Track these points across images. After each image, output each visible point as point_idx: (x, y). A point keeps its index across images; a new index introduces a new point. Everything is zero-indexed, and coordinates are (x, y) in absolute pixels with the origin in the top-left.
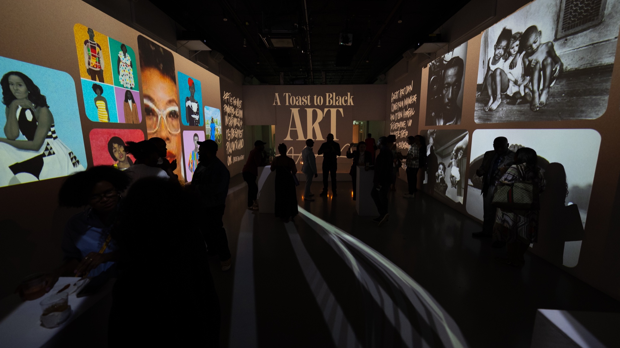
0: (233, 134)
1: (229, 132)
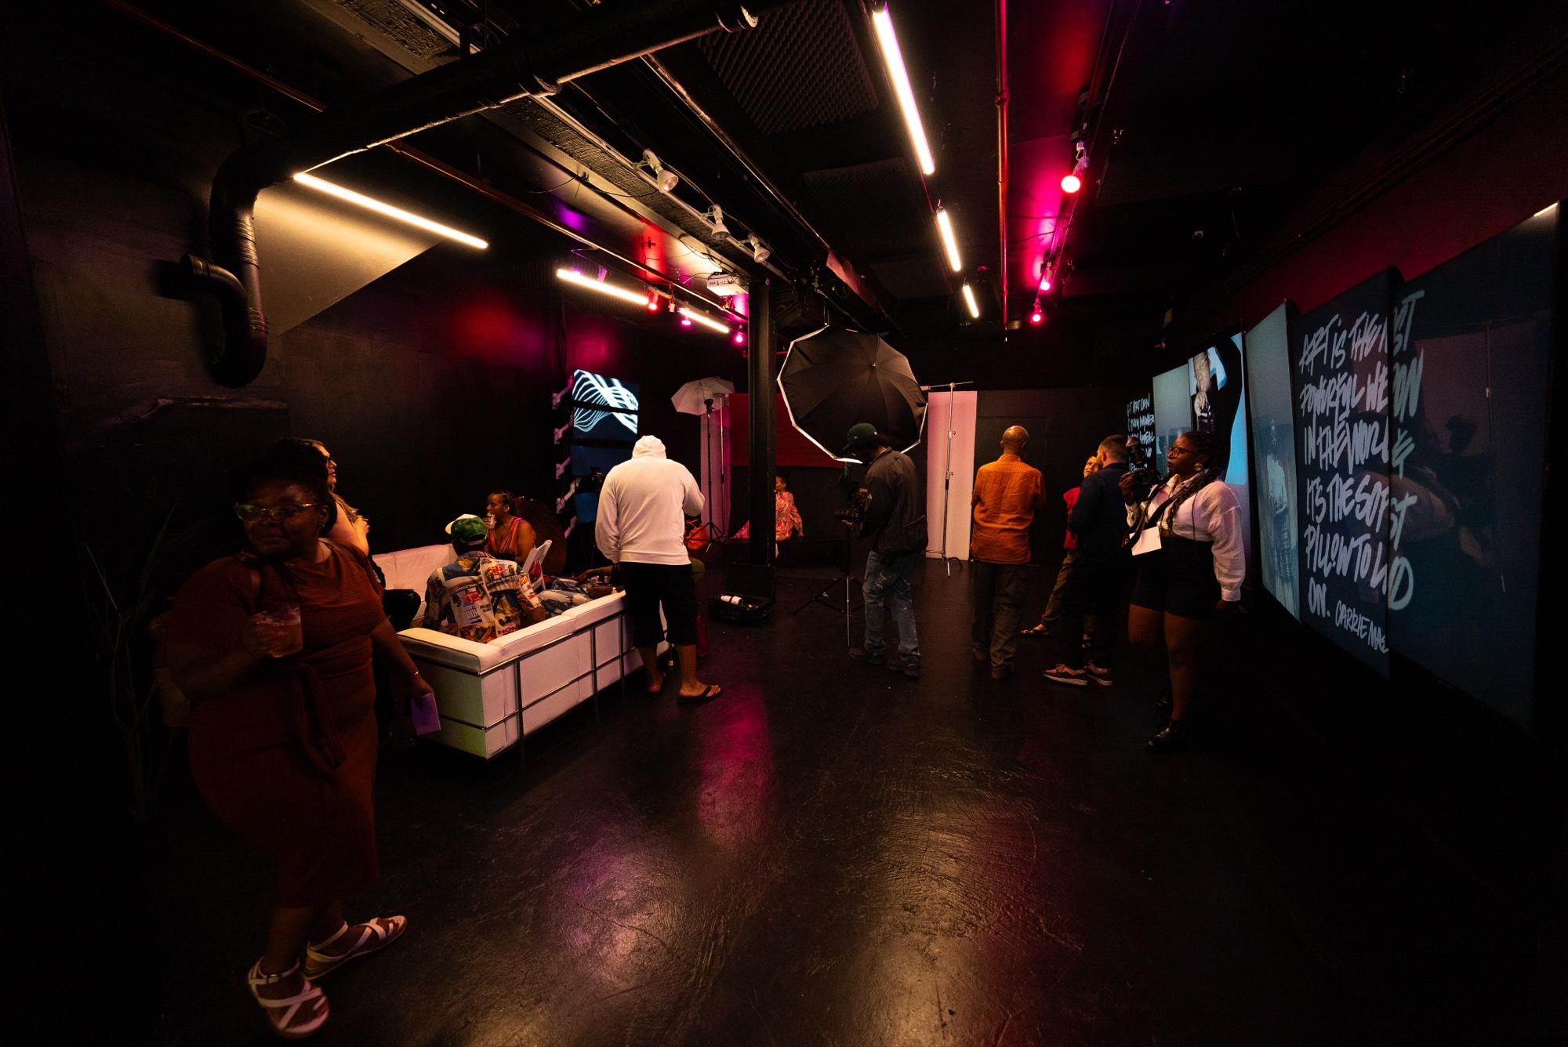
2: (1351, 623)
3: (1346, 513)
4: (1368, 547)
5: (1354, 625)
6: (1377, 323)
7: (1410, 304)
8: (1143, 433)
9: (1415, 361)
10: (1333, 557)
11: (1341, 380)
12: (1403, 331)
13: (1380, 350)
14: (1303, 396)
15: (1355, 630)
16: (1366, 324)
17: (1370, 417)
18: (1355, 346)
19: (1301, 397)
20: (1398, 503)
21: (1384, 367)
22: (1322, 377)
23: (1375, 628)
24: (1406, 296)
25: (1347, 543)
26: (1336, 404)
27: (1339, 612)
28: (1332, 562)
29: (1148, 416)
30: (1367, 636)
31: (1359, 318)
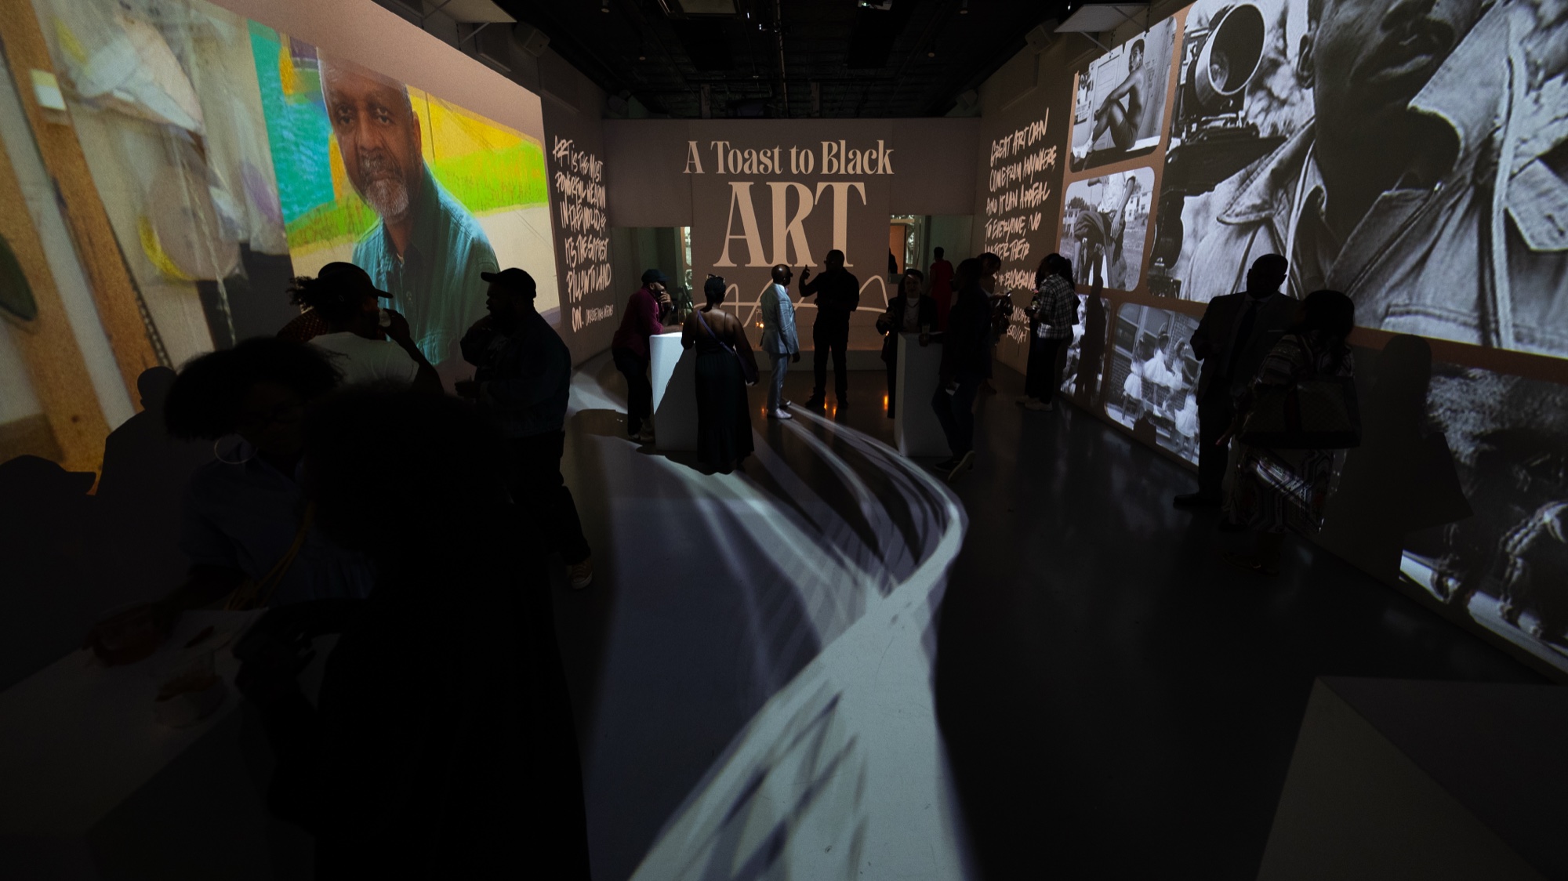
0: (582, 251)
1: (573, 244)
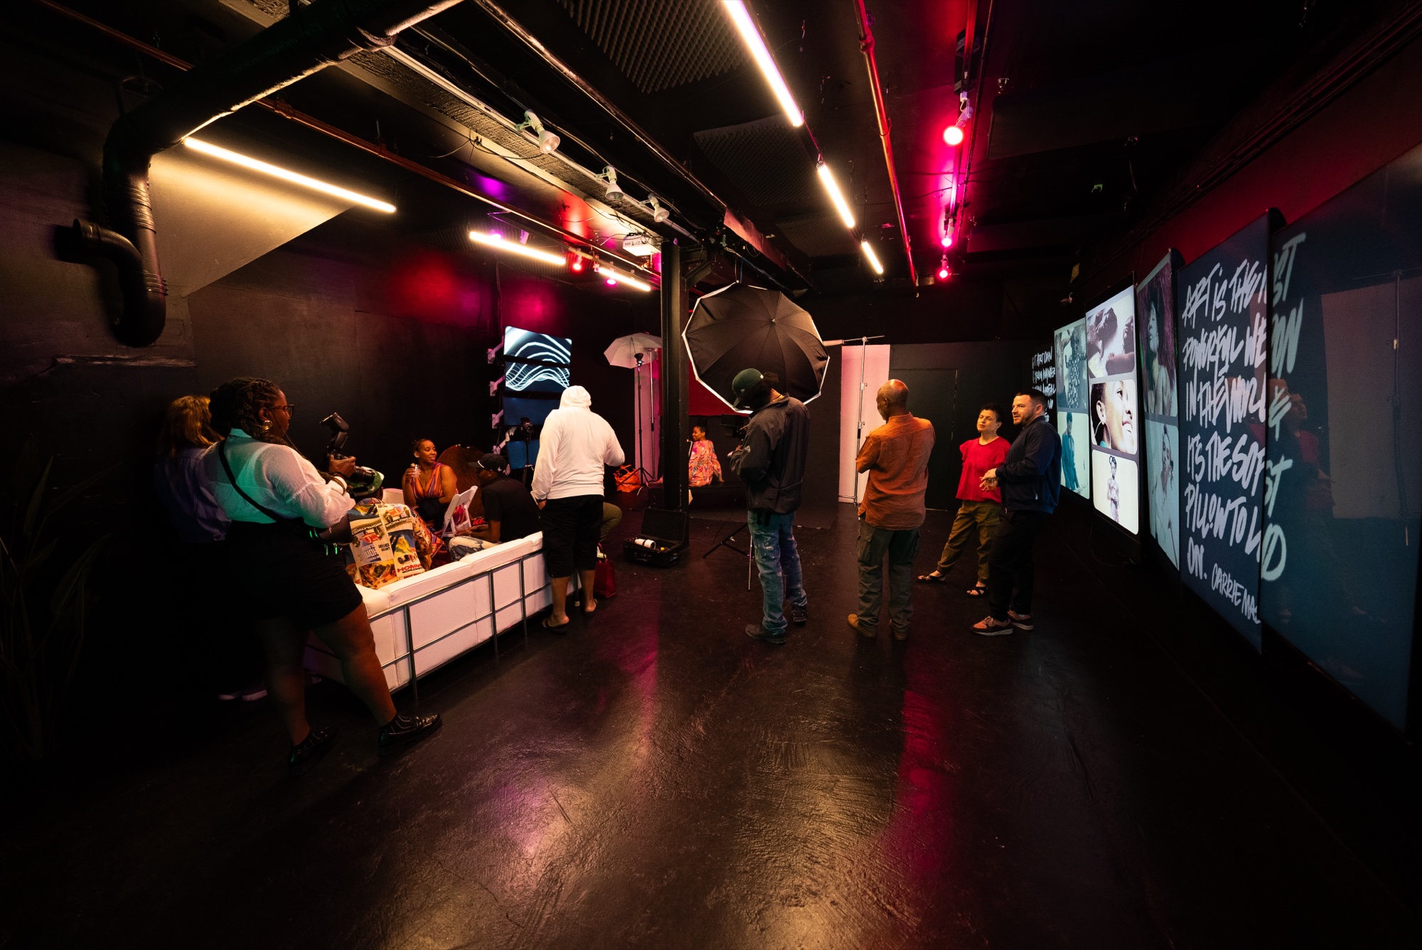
2: (1226, 587)
3: (1224, 474)
4: (1244, 510)
5: (1229, 590)
6: (1257, 271)
7: (1291, 249)
8: (1046, 385)
9: (1293, 312)
10: (1211, 520)
11: (1221, 333)
12: (1283, 280)
13: (1259, 301)
14: (1186, 350)
15: (1230, 596)
16: (1247, 273)
17: (1248, 373)
18: (1235, 297)
19: (1183, 351)
20: (1273, 466)
21: (1263, 318)
22: (1203, 330)
23: (1249, 596)
24: (1287, 241)
25: (1224, 505)
26: (1215, 358)
27: (1215, 576)
28: (1210, 524)
29: (1051, 369)
30: (1241, 603)
31: (1239, 266)
